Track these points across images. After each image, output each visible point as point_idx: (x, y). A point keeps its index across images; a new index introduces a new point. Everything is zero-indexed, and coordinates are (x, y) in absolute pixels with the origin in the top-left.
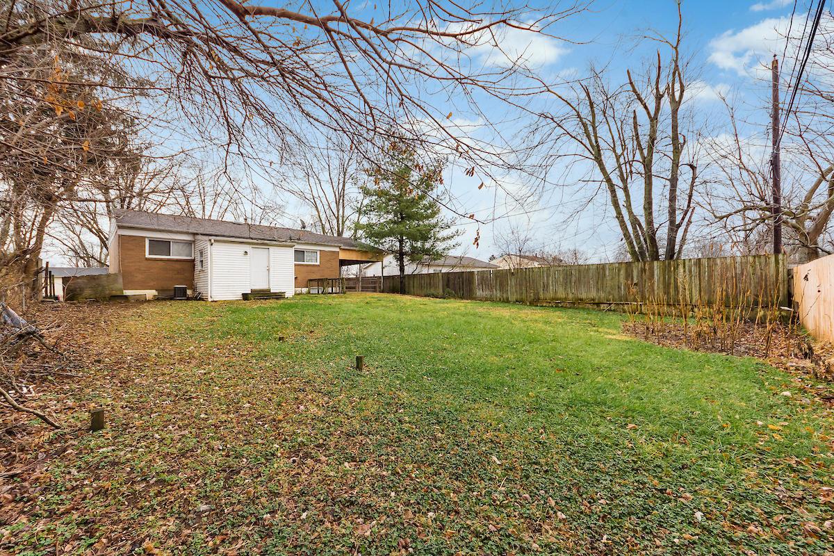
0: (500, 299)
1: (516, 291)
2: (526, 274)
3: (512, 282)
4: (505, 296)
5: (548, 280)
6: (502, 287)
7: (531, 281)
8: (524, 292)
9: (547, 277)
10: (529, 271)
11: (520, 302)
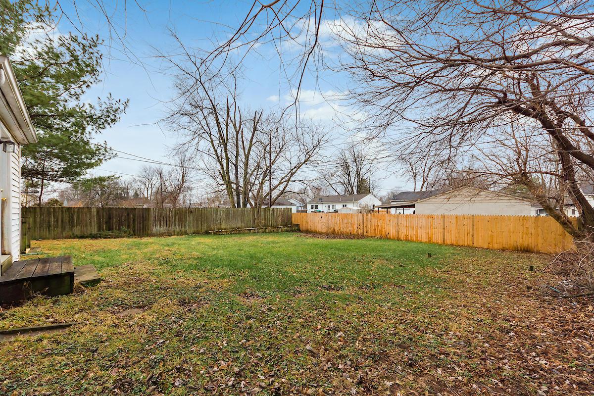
0: (178, 233)
1: (193, 225)
2: (202, 212)
3: (190, 218)
4: (183, 229)
5: (216, 216)
6: (181, 222)
7: (205, 217)
8: (200, 225)
9: (216, 215)
10: (204, 210)
11: (196, 233)
